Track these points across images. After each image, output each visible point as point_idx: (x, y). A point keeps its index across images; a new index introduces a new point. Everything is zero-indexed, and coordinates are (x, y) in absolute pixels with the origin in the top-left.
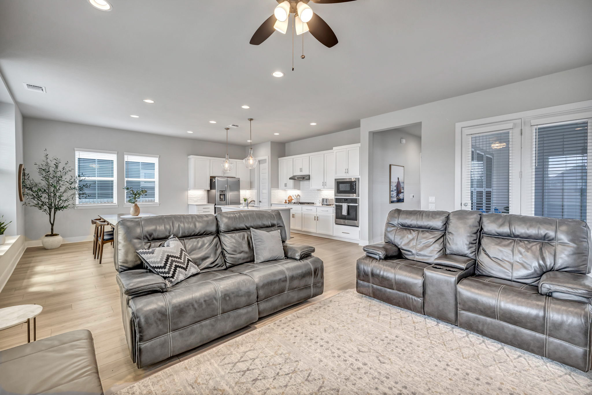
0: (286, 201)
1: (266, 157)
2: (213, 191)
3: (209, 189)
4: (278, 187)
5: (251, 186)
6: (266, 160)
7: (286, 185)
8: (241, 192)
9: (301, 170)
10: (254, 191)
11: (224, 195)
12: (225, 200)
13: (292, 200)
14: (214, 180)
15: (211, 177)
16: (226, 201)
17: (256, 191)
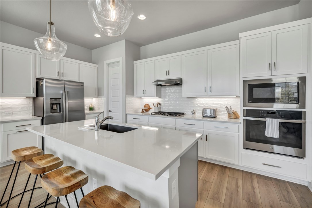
0: (143, 110)
1: (120, 59)
2: (41, 98)
3: (34, 95)
4: (133, 95)
5: (99, 93)
6: (118, 62)
7: (144, 92)
8: (85, 100)
9: (168, 73)
10: (102, 99)
11: (60, 104)
12: (60, 112)
13: (150, 108)
14: (42, 83)
15: (37, 79)
16: (63, 111)
17: (105, 99)
